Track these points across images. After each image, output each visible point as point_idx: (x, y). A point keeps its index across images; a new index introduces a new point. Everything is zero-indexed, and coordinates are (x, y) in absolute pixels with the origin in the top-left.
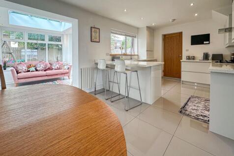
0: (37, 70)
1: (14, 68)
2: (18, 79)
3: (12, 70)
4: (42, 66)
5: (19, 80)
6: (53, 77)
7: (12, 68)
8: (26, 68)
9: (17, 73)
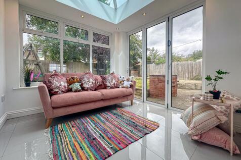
0: (83, 89)
1: (45, 82)
2: (54, 108)
3: (40, 89)
4: (91, 80)
5: (55, 111)
6: (112, 103)
7: (42, 84)
8: (66, 84)
9: (51, 94)
